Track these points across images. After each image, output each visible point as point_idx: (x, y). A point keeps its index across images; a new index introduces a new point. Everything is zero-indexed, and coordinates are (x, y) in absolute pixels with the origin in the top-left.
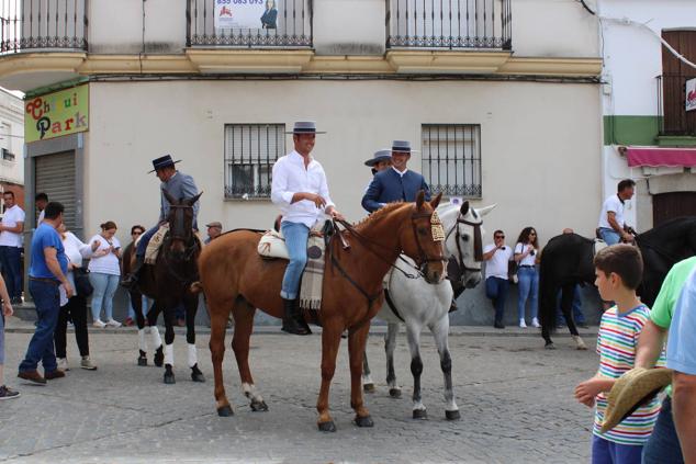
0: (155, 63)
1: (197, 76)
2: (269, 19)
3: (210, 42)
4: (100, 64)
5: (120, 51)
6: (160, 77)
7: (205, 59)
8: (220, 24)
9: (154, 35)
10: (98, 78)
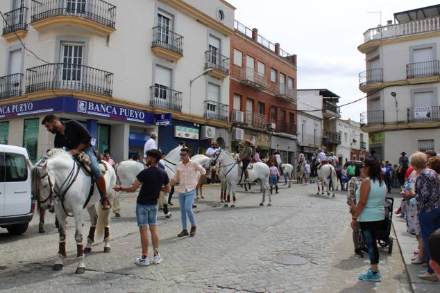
0: (400, 126)
1: (410, 129)
2: (428, 115)
3: (414, 121)
4: (387, 127)
5: (392, 124)
6: (401, 129)
7: (412, 125)
8: (416, 117)
9: (400, 119)
10: (387, 130)
